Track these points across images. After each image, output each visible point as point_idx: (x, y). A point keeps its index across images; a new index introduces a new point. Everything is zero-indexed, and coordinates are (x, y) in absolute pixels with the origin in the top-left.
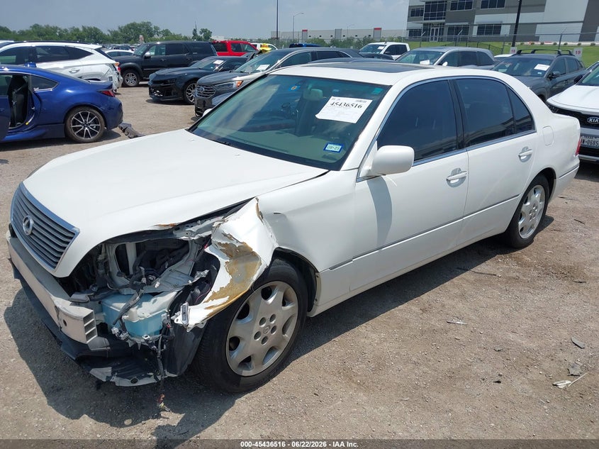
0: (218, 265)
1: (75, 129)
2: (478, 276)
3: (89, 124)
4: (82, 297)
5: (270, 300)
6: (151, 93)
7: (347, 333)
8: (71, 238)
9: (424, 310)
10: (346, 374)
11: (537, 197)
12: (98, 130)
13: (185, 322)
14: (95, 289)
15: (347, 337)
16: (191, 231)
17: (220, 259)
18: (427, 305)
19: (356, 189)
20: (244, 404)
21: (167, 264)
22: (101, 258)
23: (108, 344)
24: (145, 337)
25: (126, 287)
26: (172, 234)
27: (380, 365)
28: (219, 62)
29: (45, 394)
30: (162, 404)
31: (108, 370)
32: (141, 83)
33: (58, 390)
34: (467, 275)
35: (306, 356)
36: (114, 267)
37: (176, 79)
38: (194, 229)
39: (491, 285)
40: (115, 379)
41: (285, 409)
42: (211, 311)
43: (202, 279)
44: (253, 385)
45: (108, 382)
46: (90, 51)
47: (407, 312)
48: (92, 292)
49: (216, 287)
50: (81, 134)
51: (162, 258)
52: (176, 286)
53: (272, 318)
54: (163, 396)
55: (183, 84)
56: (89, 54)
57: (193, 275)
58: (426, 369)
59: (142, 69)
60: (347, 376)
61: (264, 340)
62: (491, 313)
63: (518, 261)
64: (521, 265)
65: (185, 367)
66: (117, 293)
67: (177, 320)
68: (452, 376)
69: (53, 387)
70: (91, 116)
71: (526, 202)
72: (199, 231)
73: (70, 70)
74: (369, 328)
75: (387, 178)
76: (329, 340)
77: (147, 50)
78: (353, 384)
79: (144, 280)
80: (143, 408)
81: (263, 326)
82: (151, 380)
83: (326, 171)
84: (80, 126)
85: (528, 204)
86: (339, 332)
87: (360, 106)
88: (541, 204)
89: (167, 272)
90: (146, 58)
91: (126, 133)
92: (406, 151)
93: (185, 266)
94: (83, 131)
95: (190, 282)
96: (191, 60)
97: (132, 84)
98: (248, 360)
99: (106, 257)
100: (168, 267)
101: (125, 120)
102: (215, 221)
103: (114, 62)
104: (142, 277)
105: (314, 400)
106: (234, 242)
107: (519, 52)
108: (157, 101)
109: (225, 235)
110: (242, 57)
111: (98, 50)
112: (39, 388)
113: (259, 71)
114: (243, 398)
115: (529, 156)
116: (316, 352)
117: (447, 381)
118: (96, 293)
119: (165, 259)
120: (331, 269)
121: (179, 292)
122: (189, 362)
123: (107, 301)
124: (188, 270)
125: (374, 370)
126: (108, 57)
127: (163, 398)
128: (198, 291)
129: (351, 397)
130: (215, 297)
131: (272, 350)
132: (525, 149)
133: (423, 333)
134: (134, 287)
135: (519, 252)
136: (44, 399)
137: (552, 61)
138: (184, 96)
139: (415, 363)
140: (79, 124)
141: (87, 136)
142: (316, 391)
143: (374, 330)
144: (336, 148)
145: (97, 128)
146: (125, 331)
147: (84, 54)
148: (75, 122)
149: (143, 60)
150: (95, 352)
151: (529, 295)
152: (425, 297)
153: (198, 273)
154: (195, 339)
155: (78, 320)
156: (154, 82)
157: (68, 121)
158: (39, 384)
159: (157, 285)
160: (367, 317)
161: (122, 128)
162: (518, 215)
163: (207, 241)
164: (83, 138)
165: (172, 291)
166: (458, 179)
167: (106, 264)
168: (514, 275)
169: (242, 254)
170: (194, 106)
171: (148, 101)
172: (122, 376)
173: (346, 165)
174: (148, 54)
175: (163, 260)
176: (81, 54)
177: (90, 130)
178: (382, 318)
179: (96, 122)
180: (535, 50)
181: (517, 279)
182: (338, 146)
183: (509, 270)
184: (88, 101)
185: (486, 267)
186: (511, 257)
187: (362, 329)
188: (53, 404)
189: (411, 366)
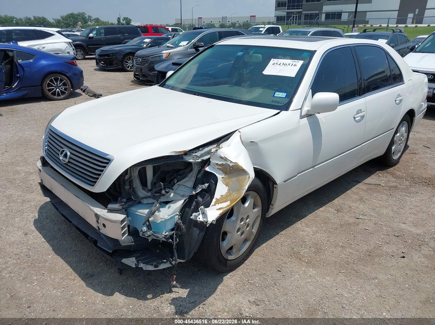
0: (216, 180)
1: (50, 90)
2: (368, 186)
3: (60, 86)
4: (116, 206)
5: (247, 205)
6: (97, 63)
7: (289, 228)
8: (107, 163)
9: (338, 211)
10: (296, 255)
11: (403, 129)
12: (66, 91)
13: (205, 220)
14: (124, 200)
15: (289, 231)
16: (196, 155)
17: (217, 175)
18: (339, 207)
19: (300, 124)
20: (230, 280)
21: (176, 181)
22: (127, 177)
23: (133, 241)
24: (164, 233)
25: (146, 198)
26: (182, 158)
27: (318, 249)
28: (147, 40)
29: (82, 279)
30: (175, 282)
31: (133, 259)
32: (86, 57)
33: (91, 276)
34: (360, 186)
35: (264, 245)
36: (137, 184)
37: (116, 53)
38: (199, 154)
39: (379, 192)
40: (141, 265)
41: (261, 282)
42: (221, 211)
43: (203, 190)
44: (233, 266)
45: (137, 268)
46: (52, 33)
47: (326, 212)
48: (123, 202)
49: (217, 195)
50: (54, 94)
51: (171, 176)
52: (183, 196)
53: (248, 217)
54: (175, 276)
55: (122, 57)
56: (52, 35)
57: (195, 187)
58: (351, 251)
59: (88, 46)
60: (298, 258)
61: (242, 234)
62: (385, 211)
63: (393, 174)
64: (396, 178)
65: (192, 254)
66: (139, 202)
67: (199, 219)
68: (370, 254)
69: (87, 274)
70: (61, 81)
71: (396, 134)
72: (202, 155)
73: (38, 47)
74: (303, 225)
75: (319, 116)
76: (278, 234)
77: (91, 32)
78: (303, 263)
79: (163, 192)
80: (158, 286)
81: (242, 223)
82: (167, 265)
83: (279, 111)
84: (53, 88)
85: (398, 134)
86: (283, 228)
87: (295, 65)
88: (405, 135)
89: (176, 186)
90: (90, 38)
91: (86, 92)
92: (335, 96)
93: (189, 181)
94: (55, 91)
95: (194, 193)
96: (124, 40)
97: (80, 58)
98: (231, 248)
99: (131, 177)
100: (177, 182)
101: (86, 83)
102: (213, 148)
103: (70, 41)
104: (161, 190)
105: (279, 275)
106: (229, 163)
107: (365, 31)
108: (102, 69)
109: (221, 158)
110: (161, 36)
111: (58, 32)
112: (76, 275)
113: (181, 46)
114: (228, 276)
115: (401, 101)
116: (271, 242)
117: (368, 258)
118: (126, 203)
119: (174, 176)
120: (285, 182)
121: (185, 200)
122: (195, 250)
123: (133, 209)
124: (191, 184)
125: (315, 253)
126: (66, 37)
127: (175, 278)
128: (200, 199)
129: (305, 272)
130: (218, 202)
131: (246, 240)
132: (399, 95)
133: (341, 226)
134: (154, 197)
135: (392, 169)
136: (83, 283)
137: (388, 36)
138: (123, 65)
139: (342, 247)
140: (53, 86)
141: (59, 95)
142: (279, 269)
143: (307, 225)
144: (283, 95)
145: (66, 89)
146: (151, 229)
147: (48, 35)
148: (49, 85)
149: (88, 39)
150: (125, 246)
151: (407, 198)
152: (336, 201)
153: (200, 186)
154: (199, 234)
155: (117, 223)
156: (100, 55)
157: (44, 84)
158: (76, 273)
159: (172, 195)
160: (300, 217)
161: (82, 90)
162: (392, 143)
163: (207, 162)
164: (56, 97)
165: (180, 200)
166: (359, 117)
167: (131, 182)
168: (393, 184)
169: (234, 171)
170: (133, 73)
171: (95, 70)
172: (146, 263)
173: (292, 107)
174: (91, 35)
175: (172, 178)
176: (47, 35)
177: (61, 90)
178: (310, 217)
179: (64, 84)
180: (376, 29)
181: (396, 187)
182: (284, 94)
183: (389, 181)
184: (58, 69)
185: (372, 179)
186: (387, 173)
187: (298, 225)
188: (90, 286)
189: (340, 249)
